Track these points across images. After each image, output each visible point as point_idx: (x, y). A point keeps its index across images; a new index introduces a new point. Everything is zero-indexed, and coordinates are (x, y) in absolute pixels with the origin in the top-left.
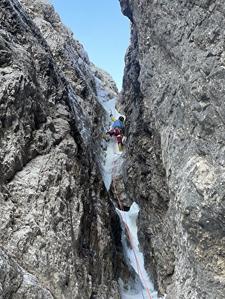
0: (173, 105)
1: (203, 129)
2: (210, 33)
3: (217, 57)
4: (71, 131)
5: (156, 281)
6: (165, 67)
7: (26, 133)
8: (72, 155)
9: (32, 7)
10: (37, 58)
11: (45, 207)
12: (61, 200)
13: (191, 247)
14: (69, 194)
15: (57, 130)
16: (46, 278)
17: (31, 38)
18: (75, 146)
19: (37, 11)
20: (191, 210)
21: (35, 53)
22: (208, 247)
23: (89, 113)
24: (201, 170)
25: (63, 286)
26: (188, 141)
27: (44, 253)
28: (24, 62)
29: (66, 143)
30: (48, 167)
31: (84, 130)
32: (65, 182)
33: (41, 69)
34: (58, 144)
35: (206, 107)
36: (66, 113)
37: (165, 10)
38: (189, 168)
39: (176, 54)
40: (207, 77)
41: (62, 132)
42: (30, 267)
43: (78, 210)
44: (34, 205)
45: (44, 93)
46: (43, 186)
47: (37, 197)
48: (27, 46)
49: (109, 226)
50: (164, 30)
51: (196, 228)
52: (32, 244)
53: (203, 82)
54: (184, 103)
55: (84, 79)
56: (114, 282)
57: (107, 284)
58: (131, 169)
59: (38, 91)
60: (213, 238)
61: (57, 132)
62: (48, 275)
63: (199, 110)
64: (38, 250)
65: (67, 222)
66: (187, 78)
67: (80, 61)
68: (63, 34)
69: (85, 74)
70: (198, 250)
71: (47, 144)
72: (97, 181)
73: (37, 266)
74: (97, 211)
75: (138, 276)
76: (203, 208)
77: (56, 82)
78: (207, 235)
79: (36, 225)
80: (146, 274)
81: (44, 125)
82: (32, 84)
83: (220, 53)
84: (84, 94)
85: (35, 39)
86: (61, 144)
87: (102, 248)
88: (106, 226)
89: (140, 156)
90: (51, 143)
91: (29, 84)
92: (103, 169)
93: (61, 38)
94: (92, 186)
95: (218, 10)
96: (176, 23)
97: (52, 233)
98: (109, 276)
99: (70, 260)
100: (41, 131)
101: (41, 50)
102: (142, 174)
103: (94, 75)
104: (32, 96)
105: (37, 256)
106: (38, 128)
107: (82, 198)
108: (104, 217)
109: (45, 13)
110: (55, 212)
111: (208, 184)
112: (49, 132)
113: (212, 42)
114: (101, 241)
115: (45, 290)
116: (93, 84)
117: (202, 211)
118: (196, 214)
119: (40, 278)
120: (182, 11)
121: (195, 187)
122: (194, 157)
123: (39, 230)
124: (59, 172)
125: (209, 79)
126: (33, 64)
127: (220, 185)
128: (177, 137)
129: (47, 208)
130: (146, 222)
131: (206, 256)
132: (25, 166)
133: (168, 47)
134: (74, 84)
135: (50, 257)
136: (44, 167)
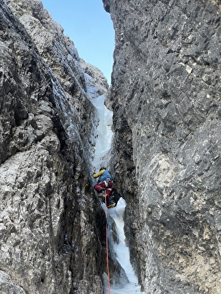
0: (141, 102)
1: (166, 127)
2: (170, 29)
3: (176, 54)
4: (54, 127)
5: (140, 275)
6: (135, 64)
7: (5, 130)
8: (55, 152)
9: (20, 4)
10: (19, 54)
11: (21, 204)
12: (39, 197)
13: (154, 245)
14: (49, 191)
15: (39, 126)
16: (19, 275)
17: (14, 34)
18: (58, 142)
19: (26, 8)
20: (152, 208)
21: (17, 49)
22: (170, 245)
23: (78, 109)
24: (162, 168)
25: (39, 282)
26: (153, 138)
27: (18, 250)
28: (4, 58)
29: (48, 139)
30: (27, 163)
31: (71, 126)
32: (46, 179)
33: (23, 65)
34: (40, 141)
35: (167, 104)
36: (49, 109)
37: (132, 6)
38: (152, 166)
39: (143, 50)
40: (167, 74)
41: (45, 128)
42: (3, 264)
43: (58, 206)
44: (9, 202)
45: (26, 89)
46: (21, 183)
47: (14, 194)
48: (9, 43)
49: (94, 222)
50: (132, 26)
51: (158, 226)
52: (5, 242)
53: (165, 79)
54: (150, 100)
55: (73, 75)
56: (96, 277)
57: (89, 279)
58: (118, 164)
59: (19, 87)
60: (175, 236)
61: (39, 129)
62: (22, 271)
63: (161, 107)
64: (12, 247)
65: (45, 218)
66: (151, 75)
67: (70, 57)
68: (51, 30)
69: (74, 70)
70: (161, 248)
71: (27, 141)
72: (82, 177)
73: (11, 263)
74: (80, 207)
75: (124, 270)
76: (163, 206)
77: (39, 78)
78: (168, 233)
79: (10, 222)
80: (132, 269)
81: (25, 121)
82: (13, 81)
83: (179, 50)
84: (73, 90)
85: (18, 35)
86: (43, 141)
87: (85, 243)
88: (90, 222)
89: (125, 152)
90: (32, 140)
91: (9, 81)
92: (90, 165)
93: (50, 35)
94: (77, 182)
95: (176, 5)
96: (142, 19)
97: (27, 230)
98: (92, 271)
99: (46, 257)
100: (21, 127)
101: (23, 46)
102: (128, 170)
103: (83, 72)
104: (12, 92)
105: (10, 253)
106: (18, 125)
107: (64, 194)
108: (88, 212)
109: (34, 10)
110: (33, 208)
111: (167, 182)
112: (30, 129)
113: (172, 38)
114: (84, 237)
115: (18, 287)
116: (82, 80)
117: (162, 209)
118: (157, 212)
119: (13, 275)
120: (147, 7)
121: (156, 185)
122: (158, 155)
123: (14, 228)
124: (39, 169)
125: (168, 76)
126: (14, 60)
127: (177, 184)
128: (144, 135)
129: (23, 205)
130: (132, 217)
131: (168, 255)
132: (3, 162)
133: (137, 43)
134: (62, 80)
135: (24, 254)
136: (23, 163)
